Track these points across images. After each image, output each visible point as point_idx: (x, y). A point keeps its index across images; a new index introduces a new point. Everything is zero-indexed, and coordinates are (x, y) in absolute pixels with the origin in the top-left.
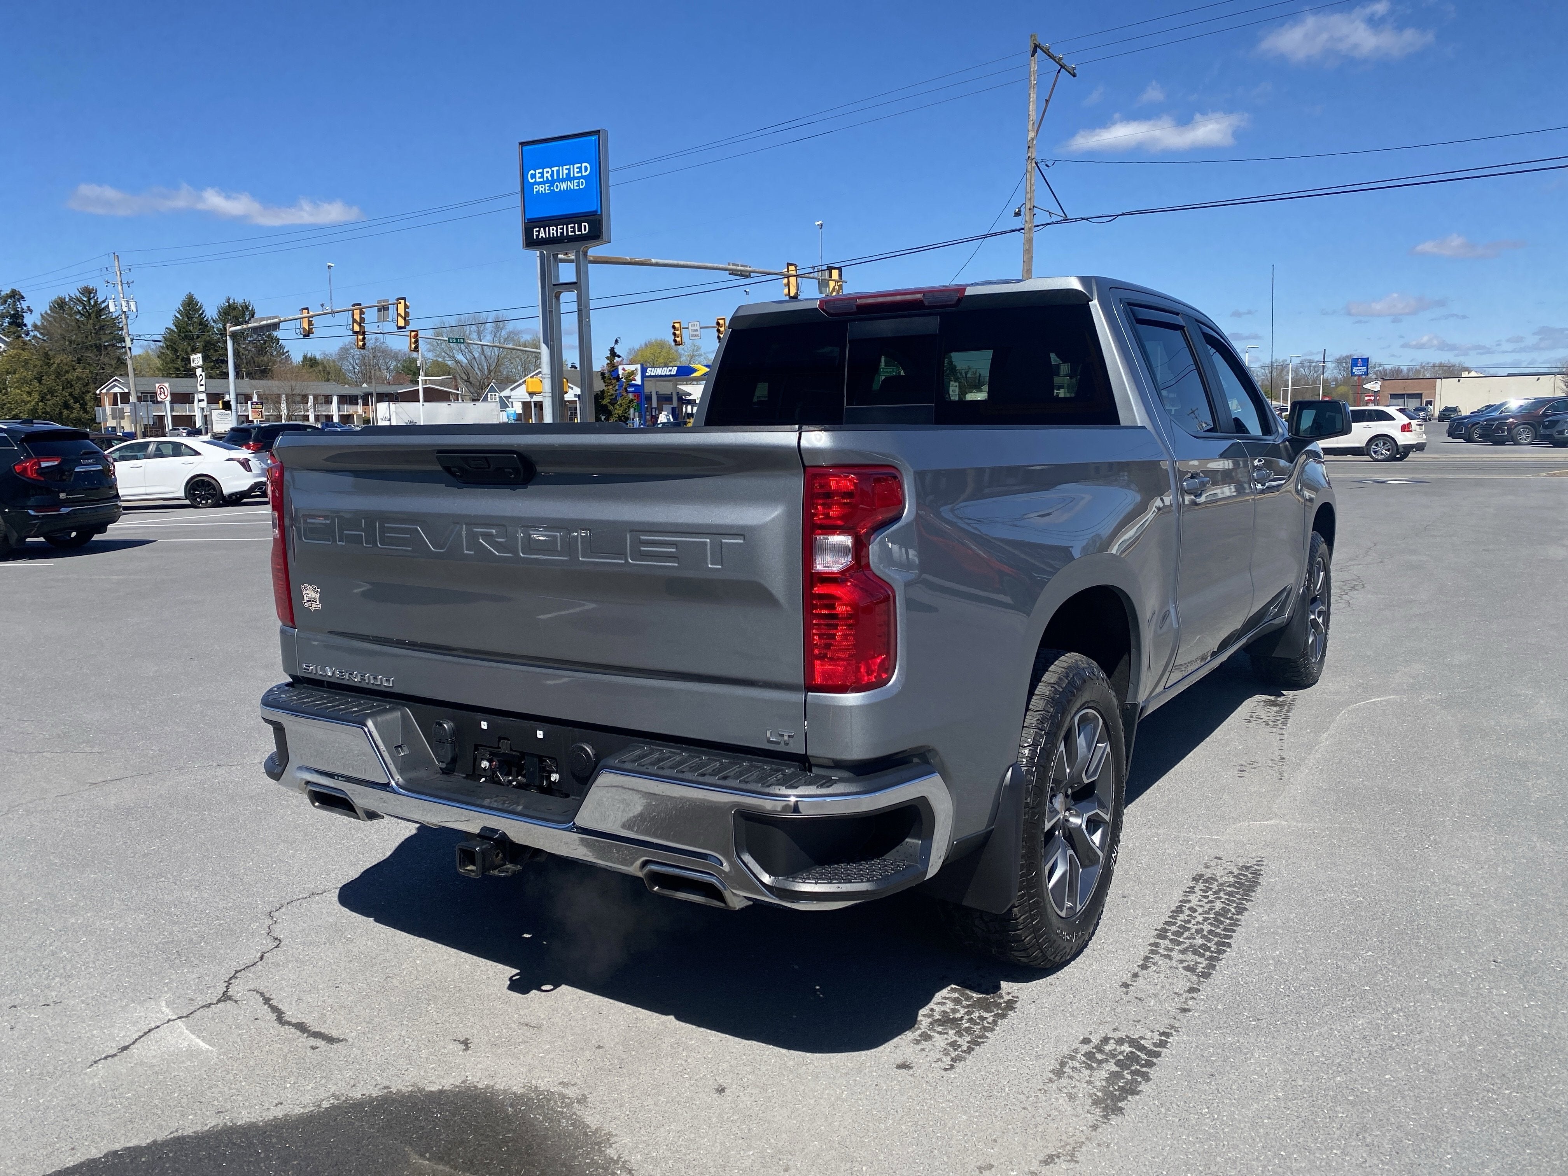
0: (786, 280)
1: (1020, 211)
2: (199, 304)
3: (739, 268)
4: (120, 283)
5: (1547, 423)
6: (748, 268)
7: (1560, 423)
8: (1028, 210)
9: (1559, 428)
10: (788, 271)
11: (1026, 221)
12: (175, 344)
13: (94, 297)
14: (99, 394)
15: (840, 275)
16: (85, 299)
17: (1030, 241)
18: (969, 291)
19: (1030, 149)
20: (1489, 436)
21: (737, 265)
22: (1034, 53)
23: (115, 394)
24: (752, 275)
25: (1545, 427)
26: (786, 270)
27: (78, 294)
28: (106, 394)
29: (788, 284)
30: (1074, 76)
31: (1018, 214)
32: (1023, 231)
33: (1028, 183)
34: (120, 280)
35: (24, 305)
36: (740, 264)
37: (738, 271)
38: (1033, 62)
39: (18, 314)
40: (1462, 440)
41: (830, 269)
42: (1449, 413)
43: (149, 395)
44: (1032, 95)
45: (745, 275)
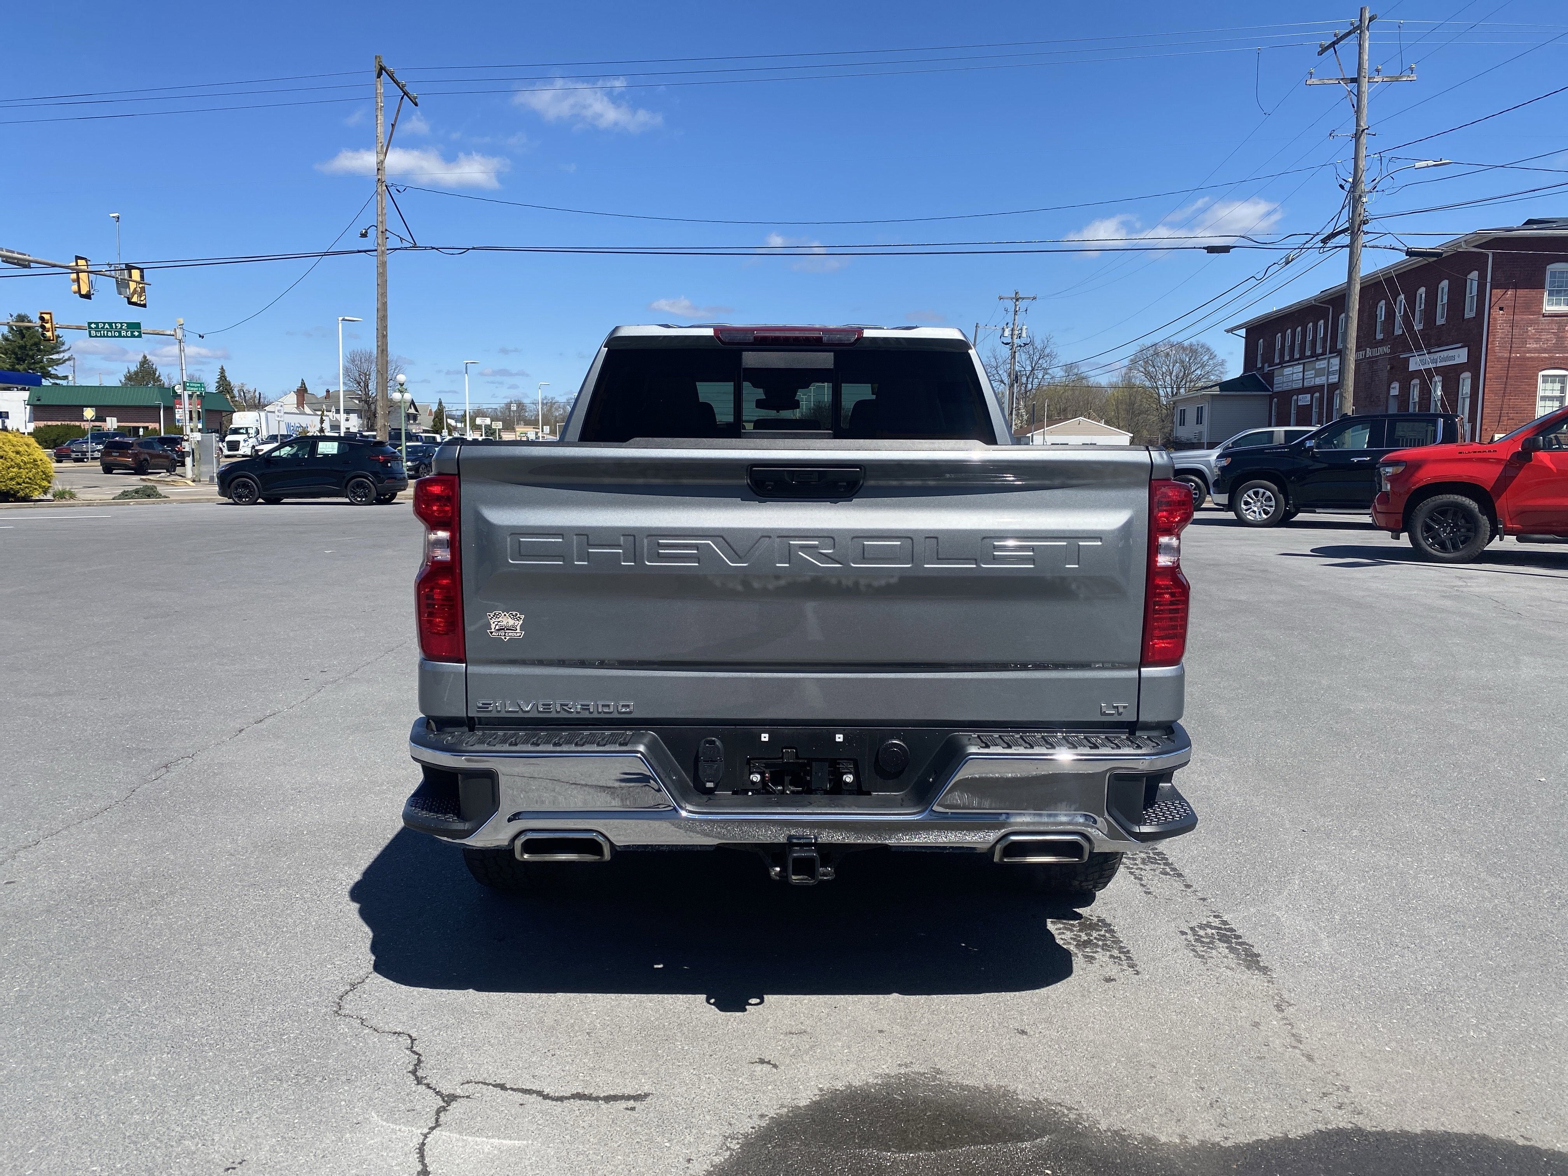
0: (74, 276)
1: (366, 232)
3: (16, 255)
6: (26, 257)
8: (380, 233)
10: (77, 265)
11: (378, 244)
15: (142, 277)
17: (384, 264)
18: (867, 333)
19: (380, 171)
21: (13, 252)
22: (379, 75)
24: (32, 265)
26: (74, 264)
29: (78, 280)
30: (416, 105)
31: (364, 235)
32: (375, 253)
33: (379, 206)
36: (16, 251)
37: (15, 258)
38: (379, 83)
41: (129, 268)
44: (379, 117)
45: (25, 264)
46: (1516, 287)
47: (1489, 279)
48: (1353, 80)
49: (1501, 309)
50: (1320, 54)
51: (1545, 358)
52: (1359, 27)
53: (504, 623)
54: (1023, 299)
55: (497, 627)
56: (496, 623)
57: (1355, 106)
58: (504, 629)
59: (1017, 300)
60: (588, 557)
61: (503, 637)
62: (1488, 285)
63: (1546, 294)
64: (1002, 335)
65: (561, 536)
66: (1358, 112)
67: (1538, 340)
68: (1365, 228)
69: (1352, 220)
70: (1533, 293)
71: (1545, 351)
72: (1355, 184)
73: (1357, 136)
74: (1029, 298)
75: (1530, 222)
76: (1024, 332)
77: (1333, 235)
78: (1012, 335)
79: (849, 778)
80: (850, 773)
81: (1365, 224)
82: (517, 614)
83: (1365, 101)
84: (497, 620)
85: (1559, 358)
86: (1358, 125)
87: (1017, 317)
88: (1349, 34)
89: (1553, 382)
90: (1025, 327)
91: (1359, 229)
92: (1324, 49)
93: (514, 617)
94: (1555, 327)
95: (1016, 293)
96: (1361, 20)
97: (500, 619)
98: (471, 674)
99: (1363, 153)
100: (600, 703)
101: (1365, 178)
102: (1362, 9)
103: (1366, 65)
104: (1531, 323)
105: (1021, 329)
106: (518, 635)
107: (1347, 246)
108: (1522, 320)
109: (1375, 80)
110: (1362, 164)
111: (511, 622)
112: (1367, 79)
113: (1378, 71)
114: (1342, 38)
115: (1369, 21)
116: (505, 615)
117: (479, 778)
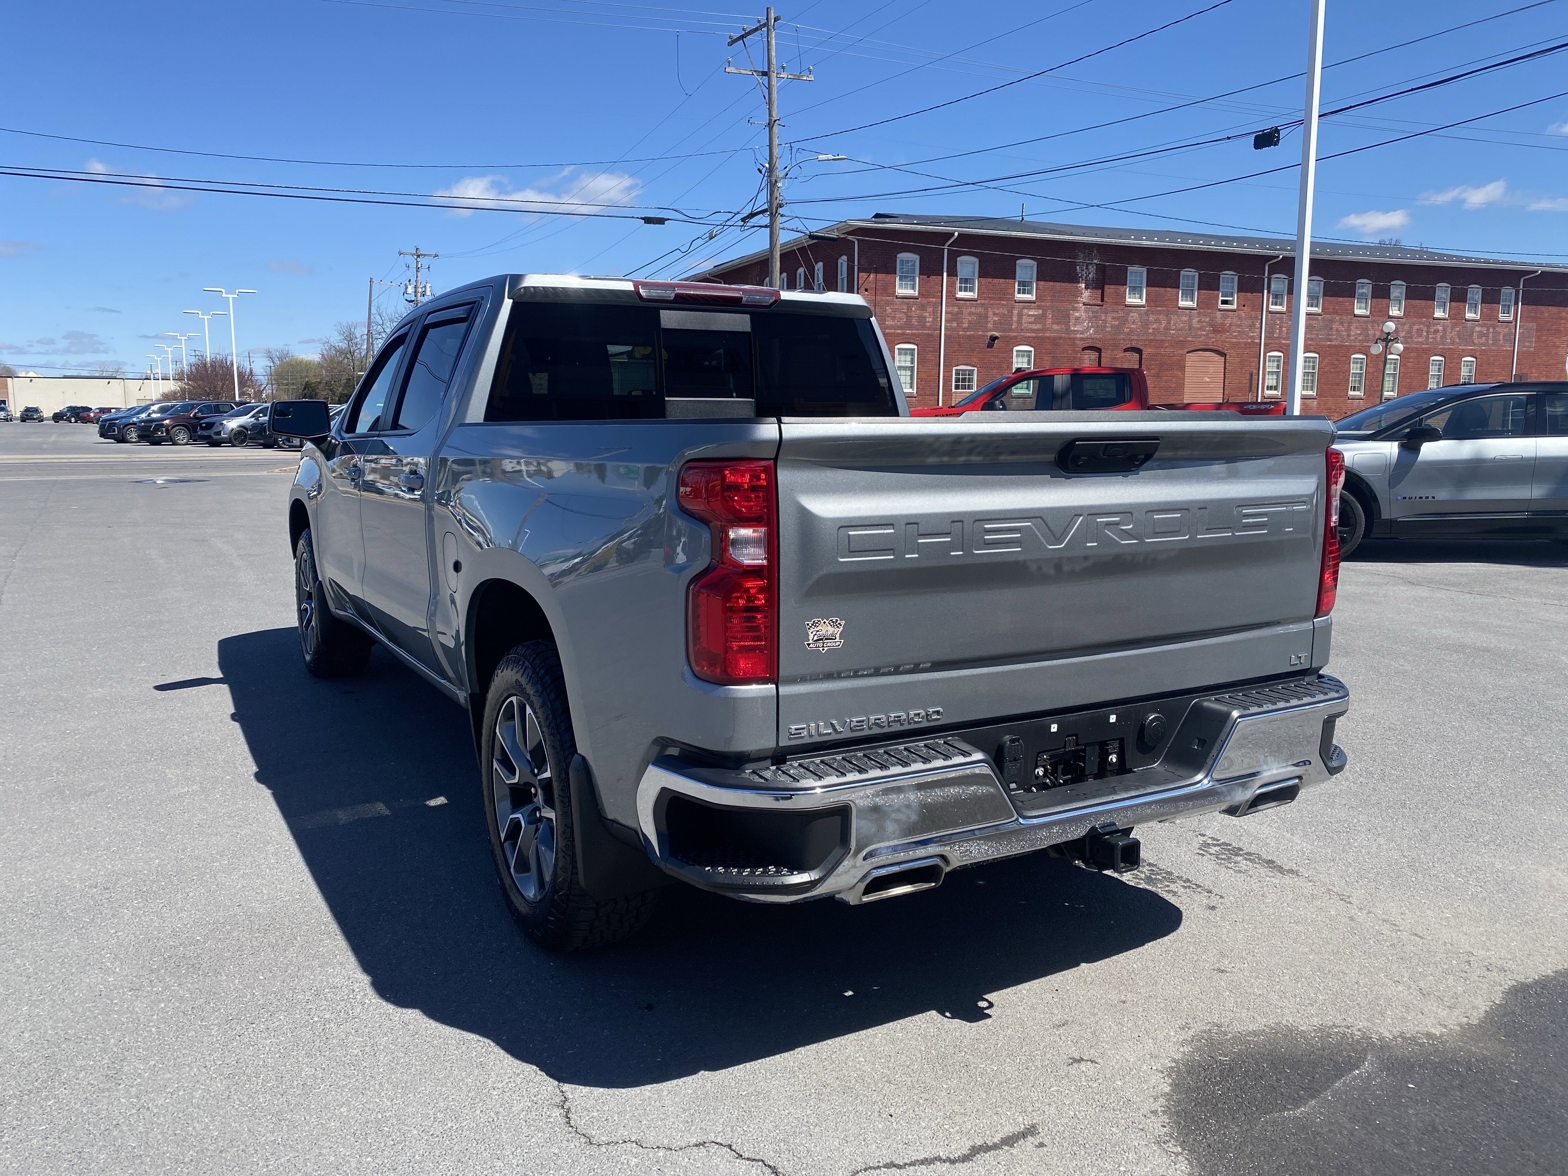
5: (204, 425)
7: (215, 425)
9: (216, 429)
20: (148, 436)
25: (202, 429)
40: (112, 441)
42: (32, 413)
46: (876, 272)
47: (856, 263)
48: (765, 74)
49: (866, 290)
50: (730, 44)
51: (899, 333)
52: (766, 25)
53: (824, 632)
54: (425, 255)
55: (815, 638)
56: (814, 633)
57: (767, 98)
58: (822, 639)
59: (418, 256)
60: (918, 548)
61: (821, 649)
62: (856, 268)
63: (898, 279)
64: (405, 292)
65: (891, 526)
66: (770, 103)
67: (894, 318)
68: (780, 210)
69: (770, 203)
70: (889, 277)
71: (899, 328)
72: (771, 170)
73: (770, 125)
74: (430, 255)
75: (877, 216)
76: (428, 289)
77: (752, 215)
78: (415, 292)
79: (1113, 758)
80: (1114, 753)
81: (781, 207)
82: (837, 620)
83: (775, 95)
84: (816, 629)
85: (908, 334)
86: (770, 115)
87: (419, 274)
88: (756, 30)
89: (906, 354)
90: (428, 285)
91: (776, 212)
92: (733, 42)
93: (834, 624)
94: (905, 307)
95: (417, 249)
96: (767, 19)
97: (819, 628)
98: (783, 696)
99: (776, 141)
100: (912, 713)
101: (779, 165)
102: (768, 9)
103: (774, 61)
104: (889, 303)
105: (425, 287)
106: (838, 644)
107: (766, 226)
108: (882, 300)
109: (781, 76)
110: (776, 152)
111: (831, 630)
112: (775, 74)
113: (783, 68)
114: (749, 33)
115: (775, 21)
116: (825, 623)
117: (829, 816)
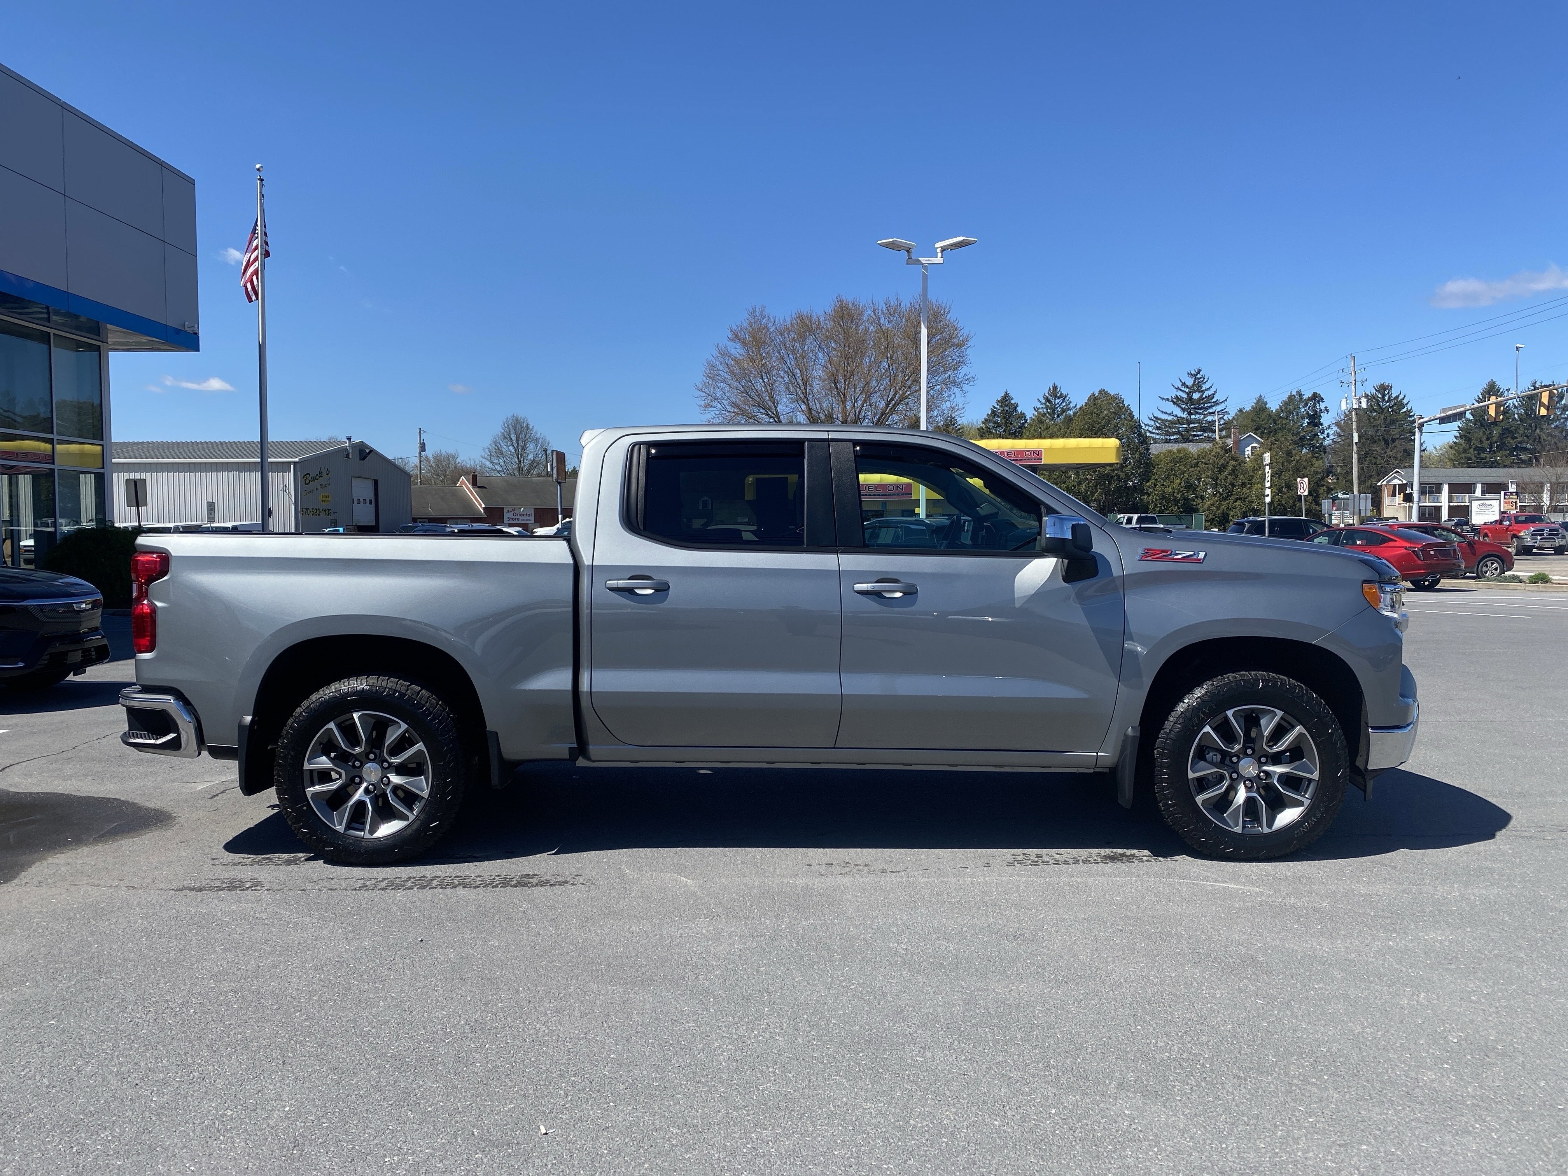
2: (1501, 390)
4: (1353, 382)
12: (1469, 433)
13: (1388, 393)
14: (1381, 486)
16: (1380, 396)
23: (1395, 485)
27: (1374, 391)
28: (1386, 485)
34: (1354, 379)
35: (1322, 406)
39: (1316, 414)
43: (1428, 486)
